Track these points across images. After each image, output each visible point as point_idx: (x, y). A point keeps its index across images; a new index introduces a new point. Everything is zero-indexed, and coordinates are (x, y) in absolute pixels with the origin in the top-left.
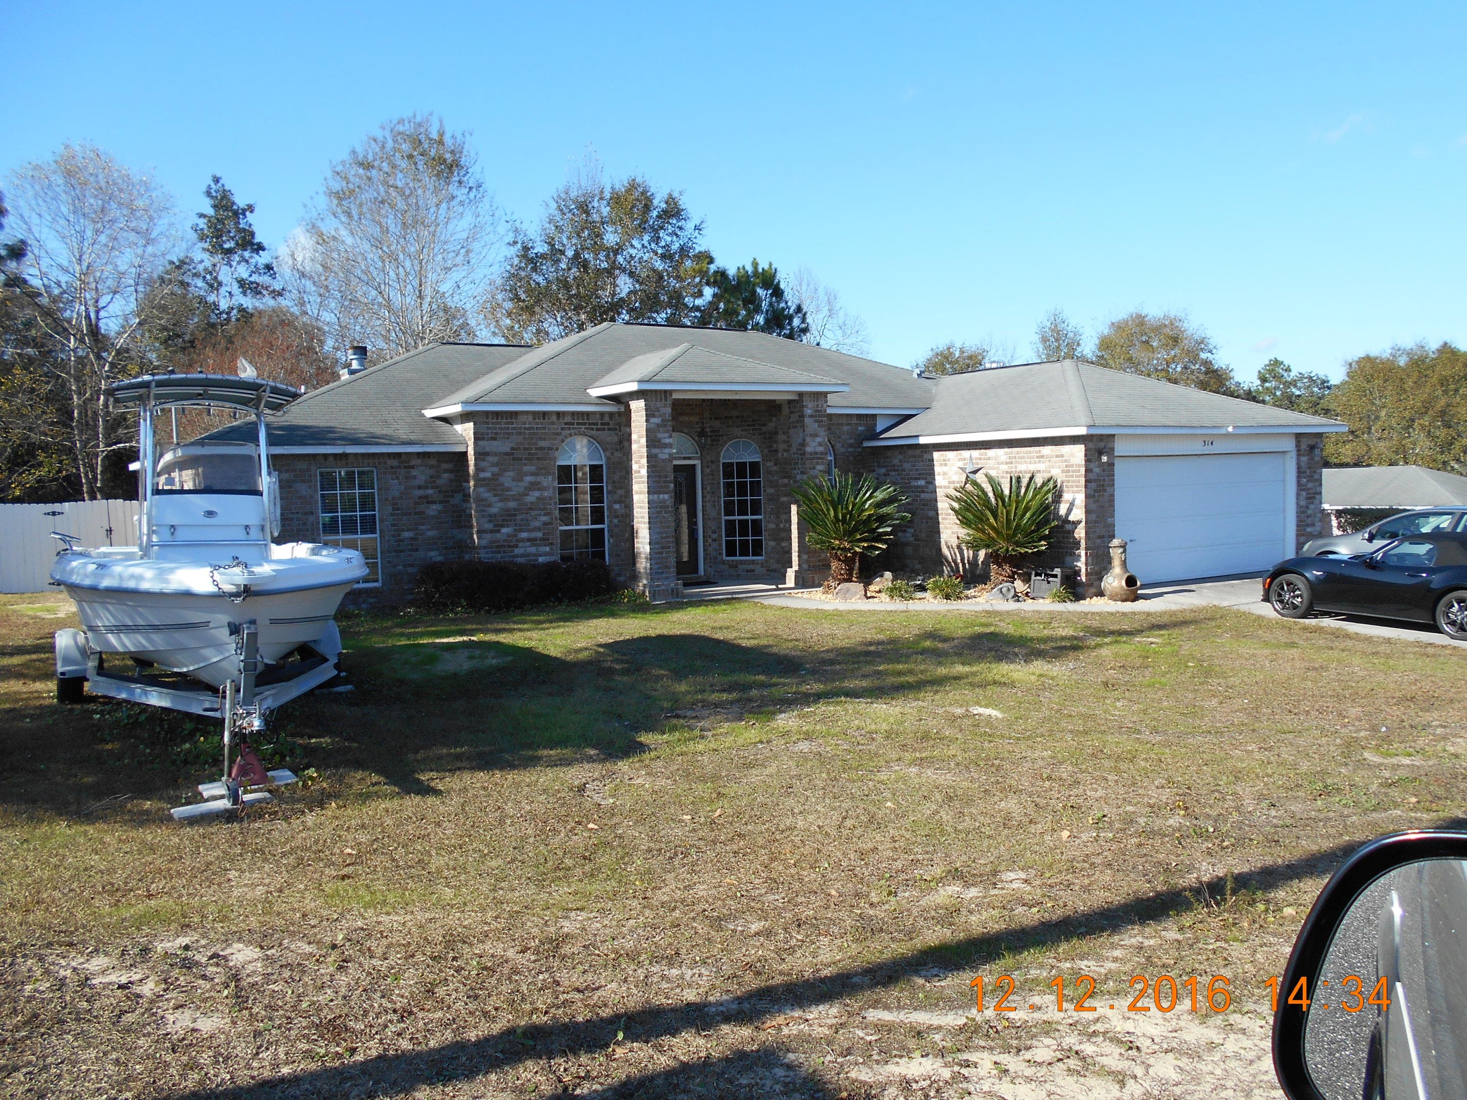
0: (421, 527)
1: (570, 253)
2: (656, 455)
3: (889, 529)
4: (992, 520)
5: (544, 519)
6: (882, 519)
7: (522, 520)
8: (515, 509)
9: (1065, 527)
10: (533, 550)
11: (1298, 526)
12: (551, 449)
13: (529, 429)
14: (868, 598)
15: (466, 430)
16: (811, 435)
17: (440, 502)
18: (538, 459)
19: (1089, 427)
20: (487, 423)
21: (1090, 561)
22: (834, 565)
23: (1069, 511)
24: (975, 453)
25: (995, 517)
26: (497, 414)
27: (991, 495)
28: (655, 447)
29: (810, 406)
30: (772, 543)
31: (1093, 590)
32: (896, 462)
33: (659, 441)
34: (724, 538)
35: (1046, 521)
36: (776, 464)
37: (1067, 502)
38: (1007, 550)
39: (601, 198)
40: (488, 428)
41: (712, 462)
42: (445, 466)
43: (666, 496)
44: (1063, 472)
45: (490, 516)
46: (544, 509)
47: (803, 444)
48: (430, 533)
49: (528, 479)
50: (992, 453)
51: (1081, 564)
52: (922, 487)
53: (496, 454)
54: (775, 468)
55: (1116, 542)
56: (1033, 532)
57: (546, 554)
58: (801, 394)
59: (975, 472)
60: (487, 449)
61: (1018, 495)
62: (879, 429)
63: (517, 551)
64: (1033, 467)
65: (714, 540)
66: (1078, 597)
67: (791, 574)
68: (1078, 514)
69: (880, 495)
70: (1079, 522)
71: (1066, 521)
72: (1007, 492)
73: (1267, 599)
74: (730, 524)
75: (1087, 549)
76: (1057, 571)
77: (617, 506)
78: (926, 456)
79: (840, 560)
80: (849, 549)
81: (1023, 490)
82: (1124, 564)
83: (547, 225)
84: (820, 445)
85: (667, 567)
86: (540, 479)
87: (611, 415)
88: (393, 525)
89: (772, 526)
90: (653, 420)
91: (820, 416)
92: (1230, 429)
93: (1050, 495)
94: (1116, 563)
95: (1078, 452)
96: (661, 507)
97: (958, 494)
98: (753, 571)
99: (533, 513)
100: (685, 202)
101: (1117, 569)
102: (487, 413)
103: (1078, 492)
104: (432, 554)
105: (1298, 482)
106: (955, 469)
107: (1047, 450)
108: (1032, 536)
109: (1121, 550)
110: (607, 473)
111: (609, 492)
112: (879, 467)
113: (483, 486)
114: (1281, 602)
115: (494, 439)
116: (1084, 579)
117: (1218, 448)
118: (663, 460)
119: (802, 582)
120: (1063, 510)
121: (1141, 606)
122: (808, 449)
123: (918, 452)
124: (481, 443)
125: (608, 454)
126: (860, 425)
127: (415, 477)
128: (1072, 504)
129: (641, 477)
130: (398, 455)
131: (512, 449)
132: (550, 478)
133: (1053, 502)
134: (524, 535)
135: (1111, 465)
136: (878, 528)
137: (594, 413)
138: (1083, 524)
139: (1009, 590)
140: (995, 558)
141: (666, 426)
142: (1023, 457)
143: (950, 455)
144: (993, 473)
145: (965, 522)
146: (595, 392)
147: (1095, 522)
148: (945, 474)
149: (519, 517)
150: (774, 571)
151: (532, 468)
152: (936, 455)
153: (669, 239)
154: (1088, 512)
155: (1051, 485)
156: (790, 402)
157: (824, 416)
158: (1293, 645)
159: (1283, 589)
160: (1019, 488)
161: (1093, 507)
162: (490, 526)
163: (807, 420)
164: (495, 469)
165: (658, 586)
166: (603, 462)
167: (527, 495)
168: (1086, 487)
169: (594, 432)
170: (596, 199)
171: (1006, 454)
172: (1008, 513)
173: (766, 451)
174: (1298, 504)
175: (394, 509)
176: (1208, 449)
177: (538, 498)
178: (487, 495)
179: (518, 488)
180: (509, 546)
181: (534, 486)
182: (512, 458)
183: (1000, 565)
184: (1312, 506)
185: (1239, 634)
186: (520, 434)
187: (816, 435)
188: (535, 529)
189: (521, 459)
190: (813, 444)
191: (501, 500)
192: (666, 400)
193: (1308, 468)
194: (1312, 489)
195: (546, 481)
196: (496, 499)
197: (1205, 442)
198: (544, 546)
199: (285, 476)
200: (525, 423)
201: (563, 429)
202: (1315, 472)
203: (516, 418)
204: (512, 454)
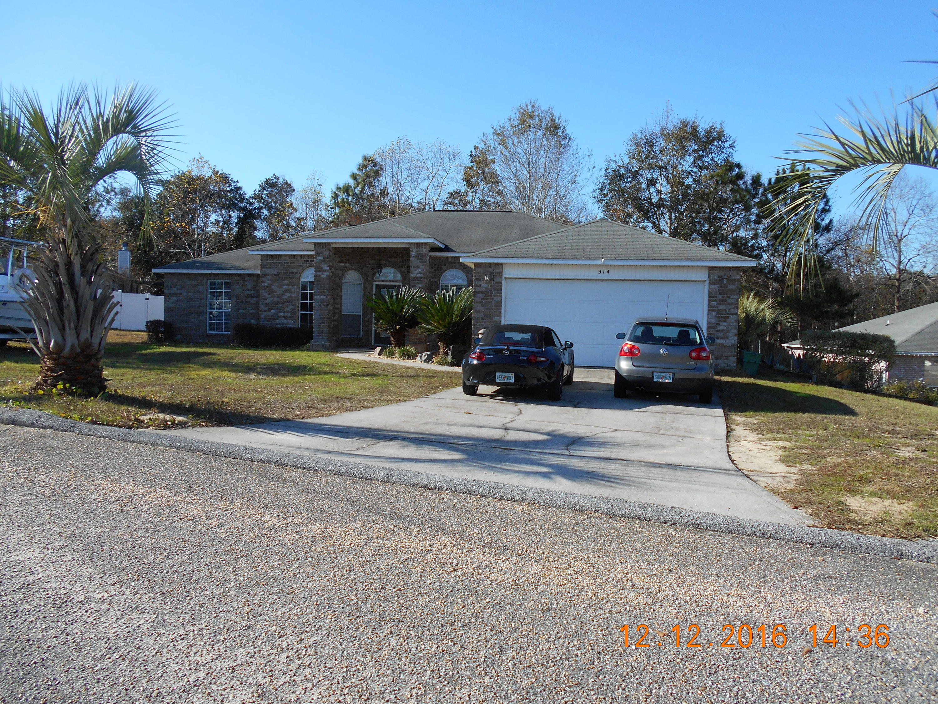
0: (249, 308)
2: (320, 276)
5: (292, 307)
7: (281, 307)
8: (278, 302)
10: (285, 321)
12: (298, 273)
13: (287, 263)
18: (290, 278)
20: (267, 260)
26: (272, 256)
28: (319, 271)
33: (321, 268)
40: (267, 263)
45: (266, 304)
47: (410, 272)
48: (252, 311)
49: (285, 287)
53: (271, 275)
57: (291, 324)
58: (408, 244)
60: (267, 273)
63: (278, 322)
84: (420, 273)
85: (323, 333)
86: (291, 287)
88: (236, 306)
90: (318, 258)
96: (321, 302)
99: (287, 304)
102: (268, 256)
104: (253, 321)
105: (709, 304)
115: (270, 268)
117: (615, 275)
118: (323, 279)
124: (264, 269)
127: (246, 285)
130: (240, 275)
131: (278, 272)
134: (281, 314)
135: (498, 283)
141: (325, 261)
147: (482, 319)
149: (280, 305)
151: (287, 282)
154: (476, 312)
157: (424, 257)
161: (481, 309)
162: (265, 309)
164: (270, 282)
167: (284, 295)
168: (475, 296)
174: (707, 321)
175: (237, 299)
176: (604, 276)
177: (289, 297)
178: (265, 294)
179: (279, 291)
180: (274, 319)
181: (288, 291)
182: (277, 277)
184: (724, 324)
186: (282, 265)
187: (418, 267)
188: (287, 312)
189: (282, 278)
190: (415, 272)
191: (272, 297)
192: (326, 247)
193: (720, 294)
194: (725, 310)
195: (293, 289)
196: (270, 296)
197: (600, 271)
198: (291, 320)
199: (194, 283)
200: (285, 260)
201: (303, 263)
202: (729, 297)
203: (281, 258)
204: (278, 275)
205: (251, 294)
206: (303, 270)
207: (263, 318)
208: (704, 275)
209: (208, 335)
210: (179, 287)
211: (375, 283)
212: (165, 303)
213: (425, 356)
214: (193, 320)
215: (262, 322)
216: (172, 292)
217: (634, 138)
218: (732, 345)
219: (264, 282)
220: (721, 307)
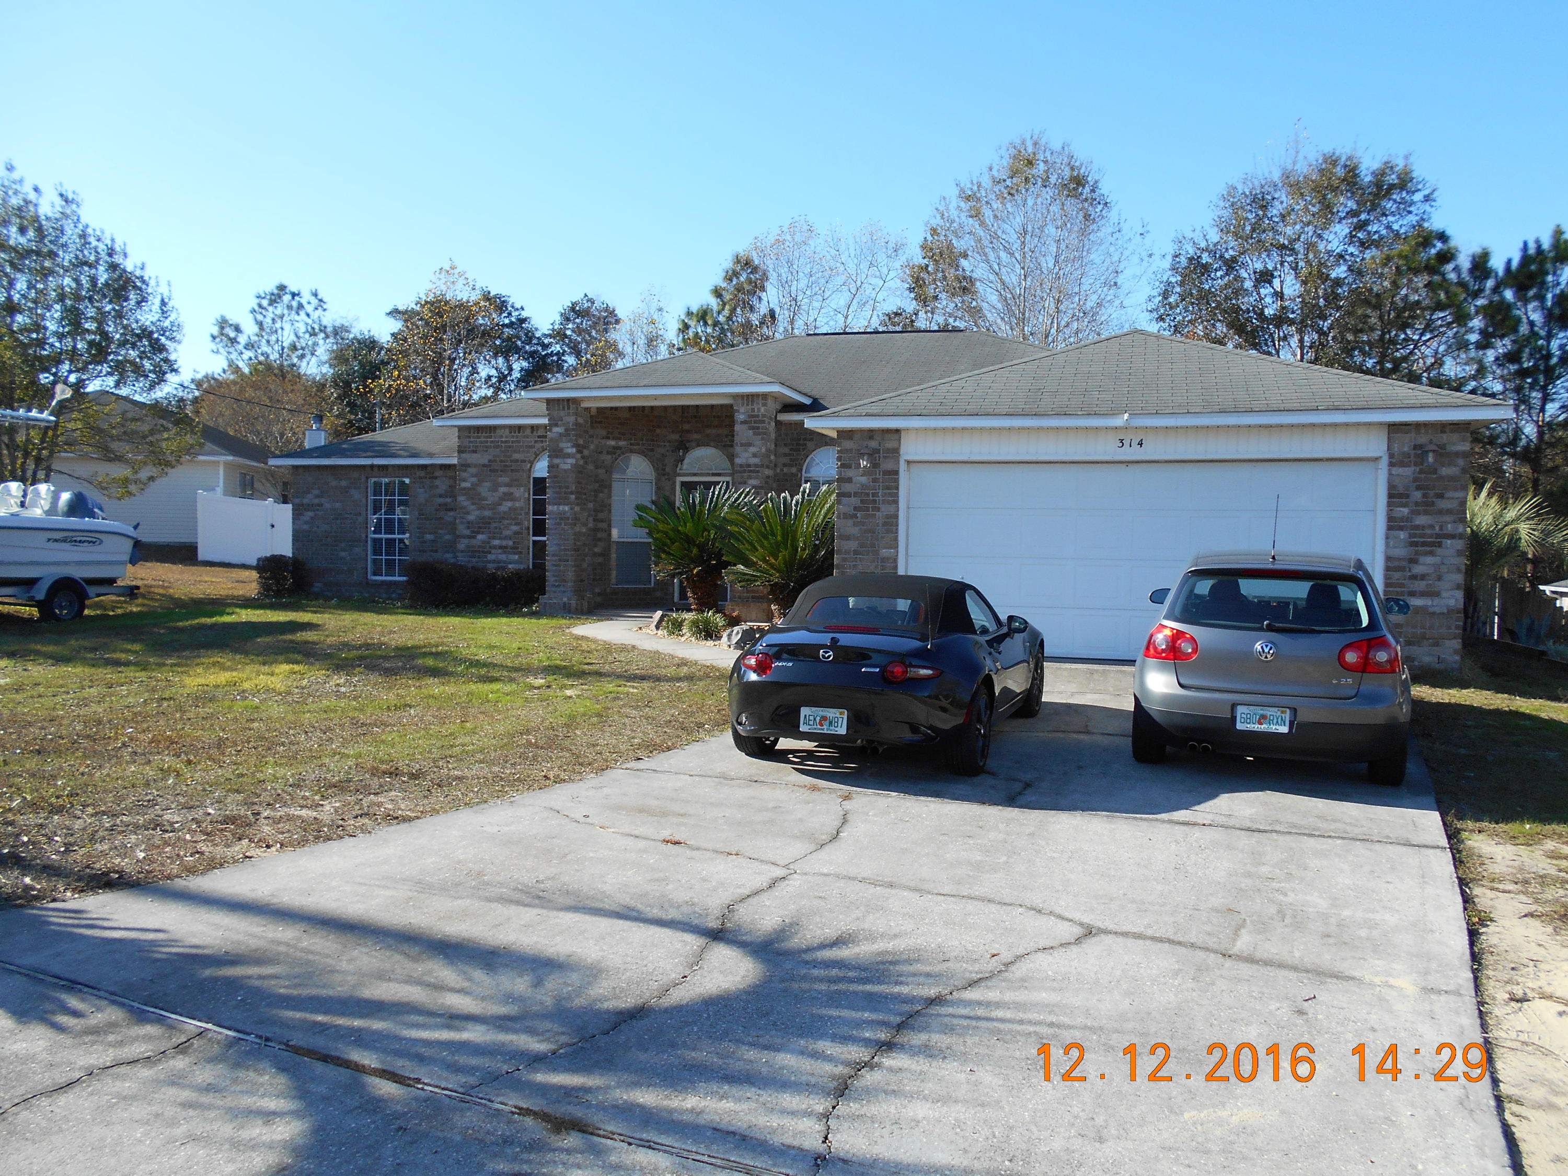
0: (440, 531)
2: (558, 466)
5: (515, 528)
7: (496, 528)
8: (490, 518)
10: (503, 557)
12: (525, 461)
13: (506, 442)
16: (742, 445)
18: (512, 470)
20: (469, 437)
26: (478, 429)
28: (557, 457)
29: (742, 410)
33: (561, 450)
40: (470, 442)
45: (468, 523)
48: (447, 537)
49: (503, 489)
53: (475, 466)
57: (516, 562)
58: (735, 396)
60: (469, 461)
63: (490, 557)
84: (755, 455)
85: (565, 581)
86: (513, 490)
88: (418, 528)
90: (555, 429)
91: (756, 421)
96: (561, 519)
99: (506, 522)
102: (471, 428)
104: (446, 556)
113: (463, 495)
115: (474, 452)
118: (566, 471)
124: (464, 455)
127: (437, 487)
130: (424, 467)
131: (490, 461)
132: (522, 489)
134: (496, 542)
135: (890, 472)
141: (569, 435)
147: (856, 553)
149: (493, 525)
151: (504, 479)
154: (841, 537)
157: (761, 422)
162: (467, 532)
163: (737, 427)
164: (474, 480)
167: (501, 505)
175: (420, 514)
176: (1131, 453)
177: (510, 508)
178: (465, 503)
179: (491, 498)
180: (483, 552)
181: (509, 496)
182: (489, 469)
186: (497, 447)
187: (750, 445)
188: (506, 538)
189: (497, 471)
190: (746, 455)
191: (478, 509)
192: (569, 408)
193: (1418, 488)
194: (1432, 527)
195: (519, 492)
196: (473, 507)
197: (1121, 441)
198: (515, 554)
199: (344, 483)
200: (502, 437)
201: (536, 442)
202: (1441, 496)
203: (495, 432)
204: (490, 466)
205: (446, 504)
206: (534, 455)
207: (462, 552)
208: (1377, 446)
209: (369, 584)
210: (316, 492)
211: (680, 479)
212: (293, 523)
213: (738, 633)
214: (343, 554)
215: (462, 559)
216: (306, 501)
217: (1229, 194)
218: (1451, 611)
219: (464, 480)
220: (1421, 520)
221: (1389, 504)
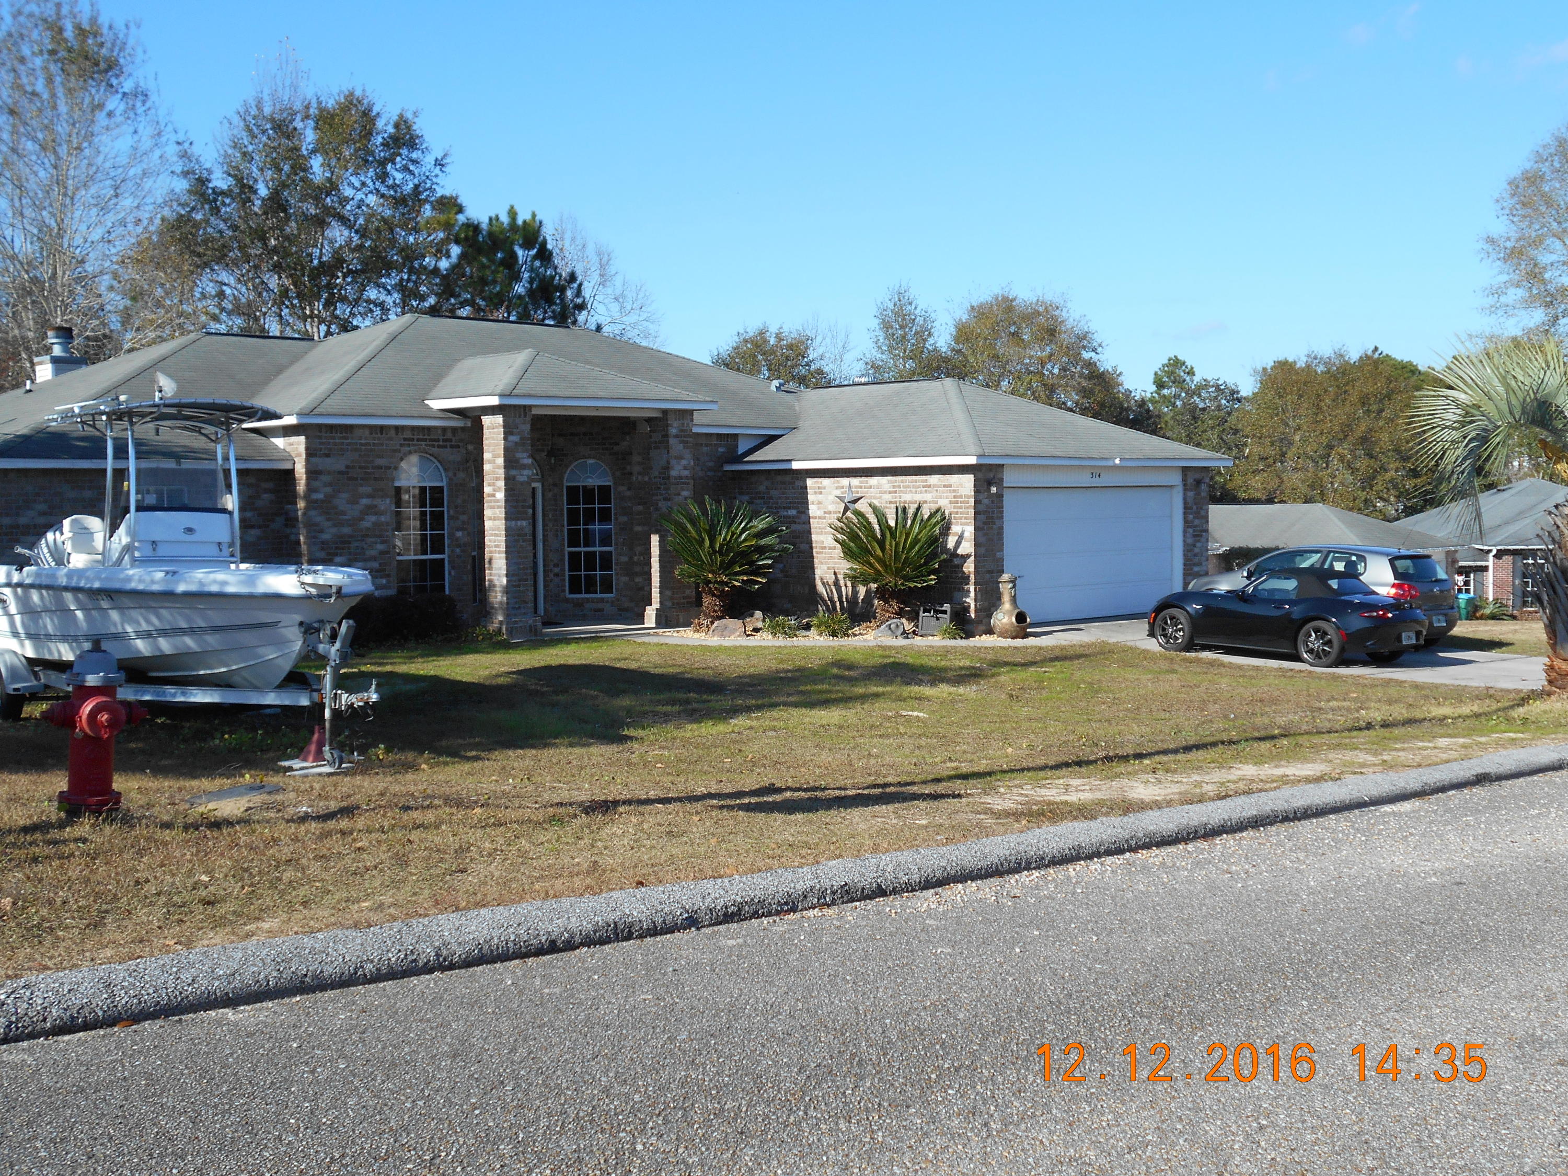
1: (263, 191)
2: (514, 478)
3: (770, 562)
4: (879, 552)
6: (761, 550)
7: (357, 548)
8: (350, 536)
9: (954, 561)
11: (1185, 565)
12: (389, 468)
13: (366, 444)
14: (748, 635)
15: (296, 446)
16: (676, 458)
17: (260, 527)
18: (375, 479)
19: (979, 456)
20: (320, 437)
21: (979, 596)
22: (707, 600)
23: (958, 544)
24: (855, 481)
25: (883, 549)
26: (331, 427)
27: (877, 527)
28: (513, 468)
29: (675, 424)
30: (625, 579)
31: (982, 628)
32: (762, 488)
33: (517, 461)
34: (567, 573)
35: (934, 556)
36: (629, 489)
37: (955, 534)
38: (896, 585)
39: (307, 117)
40: (321, 443)
41: (555, 485)
42: (266, 485)
43: (524, 523)
44: (951, 502)
45: (323, 543)
46: (380, 536)
47: (667, 468)
49: (365, 501)
50: (874, 481)
51: (970, 601)
52: (793, 517)
53: (329, 473)
54: (628, 493)
55: (1005, 577)
56: (921, 566)
57: (382, 587)
58: (665, 412)
59: (855, 501)
60: (319, 467)
61: (904, 526)
62: (740, 451)
64: (919, 497)
65: (557, 575)
66: (969, 635)
67: (650, 614)
68: (967, 547)
69: (760, 524)
70: (968, 556)
71: (954, 554)
72: (892, 523)
73: (1152, 634)
74: (574, 557)
75: (976, 584)
76: (947, 607)
77: (459, 534)
78: (800, 483)
79: (714, 595)
80: (726, 584)
81: (909, 522)
82: (1014, 600)
83: (230, 151)
84: (685, 468)
85: (525, 602)
86: (377, 501)
87: (454, 430)
89: (624, 559)
90: (511, 438)
91: (686, 436)
92: (1117, 461)
93: (938, 527)
94: (1006, 598)
95: (967, 482)
96: (519, 535)
97: (840, 524)
98: (601, 610)
99: (369, 540)
100: (421, 126)
101: (1007, 605)
102: (320, 426)
103: (967, 524)
105: (1185, 518)
106: (832, 498)
107: (934, 479)
108: (921, 570)
109: (1011, 585)
110: (449, 496)
111: (450, 518)
112: (741, 493)
113: (315, 509)
114: (1165, 636)
115: (328, 456)
116: (973, 616)
117: (1106, 480)
118: (522, 483)
119: (664, 621)
120: (951, 542)
121: (1031, 641)
122: (673, 473)
123: (788, 478)
124: (314, 460)
125: (450, 474)
126: (720, 446)
128: (961, 537)
129: (498, 501)
131: (347, 467)
132: (388, 501)
133: (941, 534)
135: (1000, 496)
136: (758, 560)
137: (436, 428)
138: (972, 558)
139: (897, 626)
140: (884, 594)
141: (524, 444)
142: (908, 487)
143: (826, 482)
144: (876, 502)
145: (849, 554)
146: (436, 404)
147: (984, 556)
148: (819, 503)
149: (354, 545)
150: (626, 610)
151: (368, 489)
152: (810, 482)
153: (399, 176)
154: (977, 545)
155: (938, 517)
156: (649, 420)
157: (690, 436)
158: (1174, 671)
159: (1166, 623)
160: (905, 519)
161: (982, 540)
163: (672, 441)
164: (328, 490)
165: (516, 622)
166: (444, 484)
167: (362, 519)
168: (975, 519)
169: (435, 450)
170: (299, 117)
171: (889, 482)
172: (897, 545)
173: (618, 474)
174: (1184, 541)
176: (1096, 482)
177: (375, 524)
178: (319, 519)
179: (353, 512)
181: (371, 509)
182: (347, 477)
183: (886, 601)
184: (1198, 545)
185: (1126, 664)
186: (356, 450)
187: (681, 458)
188: (370, 559)
189: (357, 479)
190: (678, 467)
191: (334, 525)
192: (525, 416)
193: (1193, 504)
194: (1199, 526)
195: (381, 504)
196: (329, 523)
197: (1092, 474)
198: (382, 578)
200: (361, 438)
201: (401, 445)
202: (1201, 508)
203: (351, 433)
204: (347, 473)
206: (402, 459)
208: (1176, 479)
210: (42, 507)
216: (23, 520)
219: (317, 491)
220: (1196, 522)
221: (1185, 513)
